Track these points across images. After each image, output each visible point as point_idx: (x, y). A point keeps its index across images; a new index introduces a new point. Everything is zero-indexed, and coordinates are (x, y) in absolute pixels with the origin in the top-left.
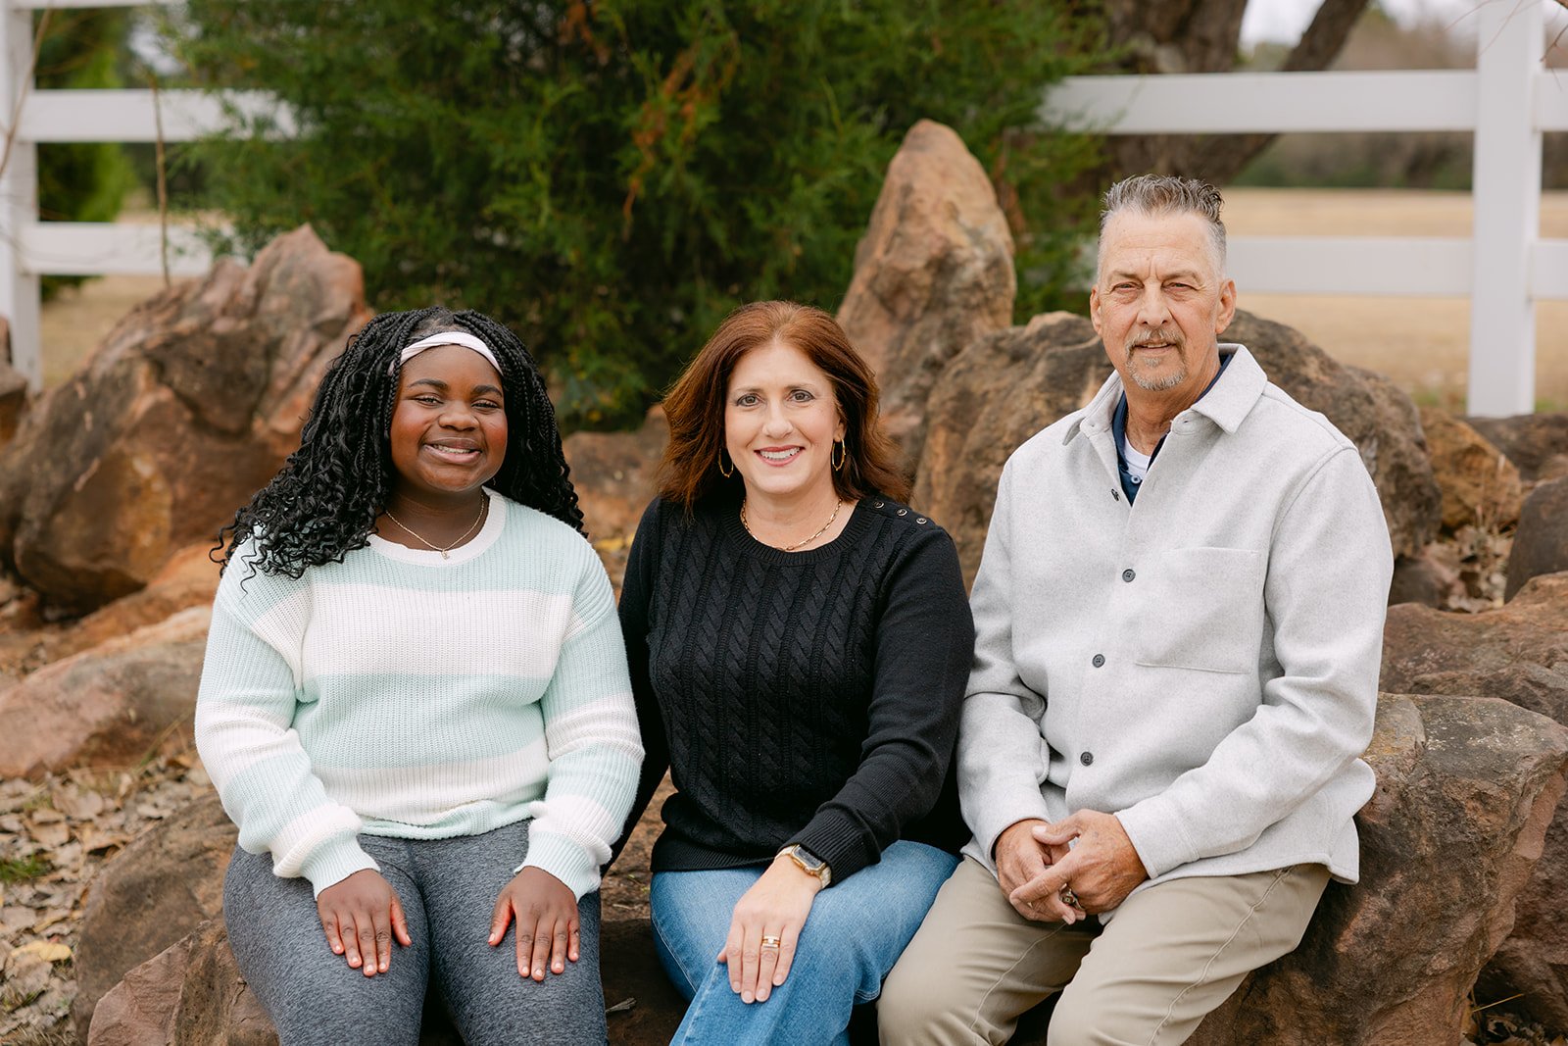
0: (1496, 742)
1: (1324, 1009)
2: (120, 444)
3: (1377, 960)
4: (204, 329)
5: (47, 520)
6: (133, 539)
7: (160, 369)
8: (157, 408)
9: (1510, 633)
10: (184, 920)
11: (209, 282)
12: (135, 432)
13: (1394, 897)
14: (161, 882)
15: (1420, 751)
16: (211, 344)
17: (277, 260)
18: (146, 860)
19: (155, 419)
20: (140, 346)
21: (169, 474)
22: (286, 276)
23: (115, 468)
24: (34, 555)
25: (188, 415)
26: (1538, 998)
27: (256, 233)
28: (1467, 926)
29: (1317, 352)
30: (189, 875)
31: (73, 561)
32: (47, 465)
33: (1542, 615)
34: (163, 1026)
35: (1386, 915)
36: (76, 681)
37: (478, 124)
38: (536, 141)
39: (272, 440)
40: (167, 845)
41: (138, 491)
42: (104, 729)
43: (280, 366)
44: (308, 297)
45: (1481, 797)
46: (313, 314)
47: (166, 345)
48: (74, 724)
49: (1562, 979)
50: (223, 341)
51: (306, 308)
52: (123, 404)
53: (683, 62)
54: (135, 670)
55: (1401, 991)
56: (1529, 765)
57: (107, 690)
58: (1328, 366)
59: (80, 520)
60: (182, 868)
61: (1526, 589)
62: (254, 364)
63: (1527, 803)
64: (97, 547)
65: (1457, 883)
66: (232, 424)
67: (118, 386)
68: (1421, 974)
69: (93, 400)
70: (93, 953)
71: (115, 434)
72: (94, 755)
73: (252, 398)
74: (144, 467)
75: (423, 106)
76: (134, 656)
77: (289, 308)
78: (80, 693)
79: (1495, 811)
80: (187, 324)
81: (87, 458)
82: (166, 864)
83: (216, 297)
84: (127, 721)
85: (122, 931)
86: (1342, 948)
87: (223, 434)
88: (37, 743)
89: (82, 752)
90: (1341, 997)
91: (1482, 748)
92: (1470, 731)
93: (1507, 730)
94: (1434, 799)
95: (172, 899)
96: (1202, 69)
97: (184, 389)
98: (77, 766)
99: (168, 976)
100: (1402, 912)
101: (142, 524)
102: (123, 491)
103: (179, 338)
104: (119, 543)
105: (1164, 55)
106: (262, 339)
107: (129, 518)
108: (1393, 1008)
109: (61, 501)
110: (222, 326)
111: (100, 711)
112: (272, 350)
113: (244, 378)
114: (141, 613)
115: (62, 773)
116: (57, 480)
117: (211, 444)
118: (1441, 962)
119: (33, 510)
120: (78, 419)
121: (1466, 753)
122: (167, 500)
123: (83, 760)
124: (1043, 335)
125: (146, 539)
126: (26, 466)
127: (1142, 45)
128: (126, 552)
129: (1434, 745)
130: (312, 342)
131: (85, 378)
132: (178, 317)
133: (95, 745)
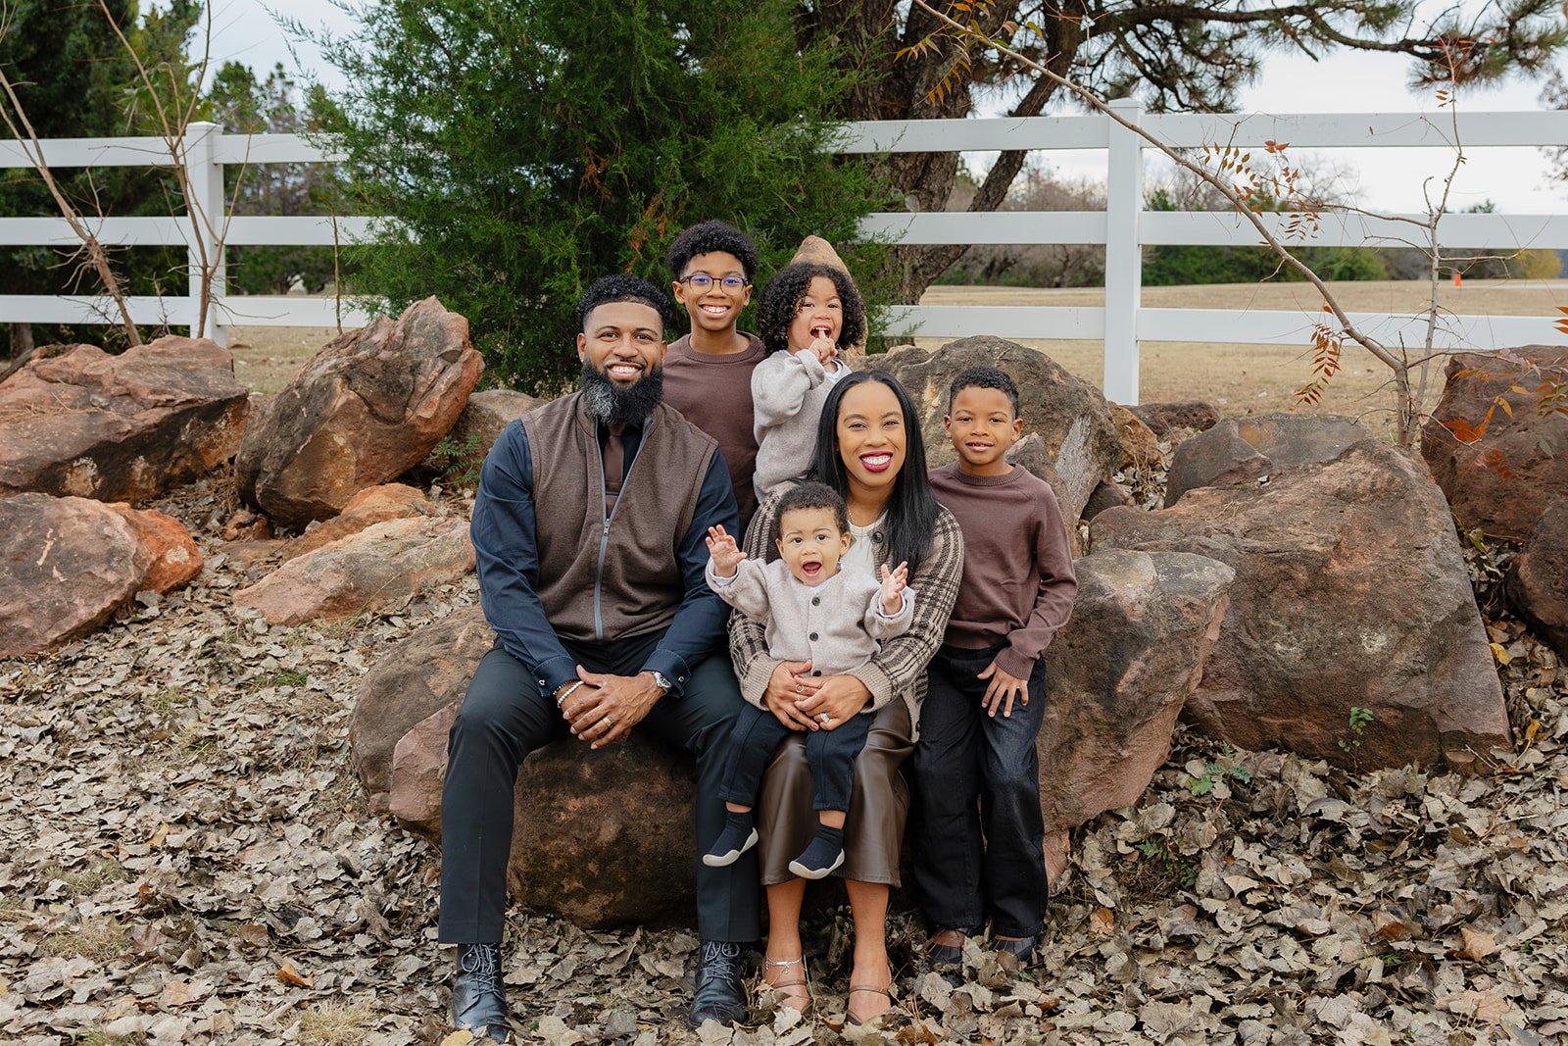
0: (1195, 576)
1: (1109, 724)
2: (326, 425)
3: (1139, 695)
4: (374, 356)
5: (279, 472)
6: (332, 483)
7: (348, 380)
8: (348, 403)
9: (1181, 521)
10: (423, 699)
11: (374, 330)
12: (334, 419)
13: (1146, 661)
14: (407, 677)
15: (1156, 583)
16: (379, 365)
17: (416, 316)
18: (395, 665)
19: (347, 410)
20: (335, 366)
21: (354, 444)
22: (423, 325)
23: (322, 439)
24: (268, 493)
25: (366, 408)
26: (1206, 720)
27: (399, 302)
28: (1183, 677)
29: (1057, 367)
30: (422, 673)
31: (294, 497)
32: (278, 439)
33: (1195, 510)
34: (439, 755)
35: (1143, 671)
36: (316, 566)
37: (534, 237)
38: (570, 246)
39: (418, 423)
40: (407, 656)
41: (336, 454)
42: (335, 594)
43: (421, 379)
44: (436, 337)
45: (1190, 605)
46: (440, 348)
47: (351, 367)
48: (316, 592)
49: (1220, 709)
50: (386, 364)
51: (436, 344)
52: (327, 402)
53: (657, 200)
54: (351, 558)
55: (1149, 713)
56: (1214, 588)
57: (336, 571)
58: (1064, 374)
59: (300, 472)
60: (418, 669)
61: (1184, 497)
62: (407, 377)
63: (1213, 608)
64: (309, 488)
65: (1179, 653)
66: (393, 415)
67: (324, 390)
68: (1160, 704)
69: (306, 400)
70: (366, 720)
71: (323, 420)
72: (328, 610)
73: (405, 398)
74: (340, 440)
75: (498, 225)
76: (348, 550)
77: (425, 345)
78: (319, 573)
79: (1198, 613)
80: (362, 354)
81: (304, 435)
82: (409, 667)
83: (379, 337)
84: (348, 590)
85: (383, 707)
86: (1120, 690)
87: (387, 421)
88: (292, 603)
89: (321, 608)
90: (1119, 717)
91: (1188, 579)
92: (1180, 571)
93: (1201, 569)
94: (1166, 607)
95: (414, 687)
96: (929, 209)
97: (363, 393)
98: (318, 617)
99: (441, 726)
100: (1150, 669)
101: (338, 474)
102: (326, 455)
103: (359, 362)
104: (323, 485)
105: (909, 201)
106: (409, 363)
107: (330, 470)
108: (1143, 724)
109: (287, 461)
110: (384, 355)
111: (332, 584)
112: (415, 369)
113: (399, 386)
114: (342, 527)
115: (308, 621)
116: (285, 447)
117: (380, 425)
118: (1169, 697)
119: (268, 465)
120: (297, 410)
121: (1180, 582)
122: (354, 459)
123: (322, 613)
124: (897, 358)
125: (340, 483)
126: (261, 440)
127: (896, 195)
128: (327, 490)
129: (1162, 578)
130: (440, 365)
131: (299, 387)
132: (357, 350)
133: (329, 603)
